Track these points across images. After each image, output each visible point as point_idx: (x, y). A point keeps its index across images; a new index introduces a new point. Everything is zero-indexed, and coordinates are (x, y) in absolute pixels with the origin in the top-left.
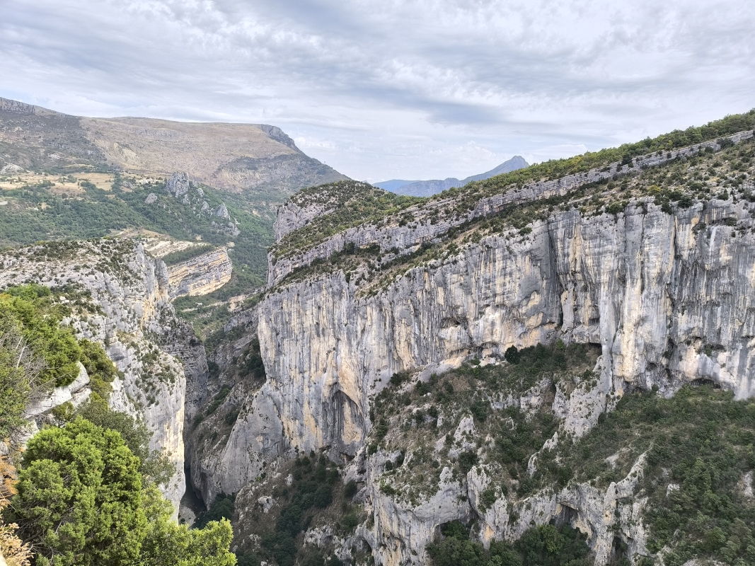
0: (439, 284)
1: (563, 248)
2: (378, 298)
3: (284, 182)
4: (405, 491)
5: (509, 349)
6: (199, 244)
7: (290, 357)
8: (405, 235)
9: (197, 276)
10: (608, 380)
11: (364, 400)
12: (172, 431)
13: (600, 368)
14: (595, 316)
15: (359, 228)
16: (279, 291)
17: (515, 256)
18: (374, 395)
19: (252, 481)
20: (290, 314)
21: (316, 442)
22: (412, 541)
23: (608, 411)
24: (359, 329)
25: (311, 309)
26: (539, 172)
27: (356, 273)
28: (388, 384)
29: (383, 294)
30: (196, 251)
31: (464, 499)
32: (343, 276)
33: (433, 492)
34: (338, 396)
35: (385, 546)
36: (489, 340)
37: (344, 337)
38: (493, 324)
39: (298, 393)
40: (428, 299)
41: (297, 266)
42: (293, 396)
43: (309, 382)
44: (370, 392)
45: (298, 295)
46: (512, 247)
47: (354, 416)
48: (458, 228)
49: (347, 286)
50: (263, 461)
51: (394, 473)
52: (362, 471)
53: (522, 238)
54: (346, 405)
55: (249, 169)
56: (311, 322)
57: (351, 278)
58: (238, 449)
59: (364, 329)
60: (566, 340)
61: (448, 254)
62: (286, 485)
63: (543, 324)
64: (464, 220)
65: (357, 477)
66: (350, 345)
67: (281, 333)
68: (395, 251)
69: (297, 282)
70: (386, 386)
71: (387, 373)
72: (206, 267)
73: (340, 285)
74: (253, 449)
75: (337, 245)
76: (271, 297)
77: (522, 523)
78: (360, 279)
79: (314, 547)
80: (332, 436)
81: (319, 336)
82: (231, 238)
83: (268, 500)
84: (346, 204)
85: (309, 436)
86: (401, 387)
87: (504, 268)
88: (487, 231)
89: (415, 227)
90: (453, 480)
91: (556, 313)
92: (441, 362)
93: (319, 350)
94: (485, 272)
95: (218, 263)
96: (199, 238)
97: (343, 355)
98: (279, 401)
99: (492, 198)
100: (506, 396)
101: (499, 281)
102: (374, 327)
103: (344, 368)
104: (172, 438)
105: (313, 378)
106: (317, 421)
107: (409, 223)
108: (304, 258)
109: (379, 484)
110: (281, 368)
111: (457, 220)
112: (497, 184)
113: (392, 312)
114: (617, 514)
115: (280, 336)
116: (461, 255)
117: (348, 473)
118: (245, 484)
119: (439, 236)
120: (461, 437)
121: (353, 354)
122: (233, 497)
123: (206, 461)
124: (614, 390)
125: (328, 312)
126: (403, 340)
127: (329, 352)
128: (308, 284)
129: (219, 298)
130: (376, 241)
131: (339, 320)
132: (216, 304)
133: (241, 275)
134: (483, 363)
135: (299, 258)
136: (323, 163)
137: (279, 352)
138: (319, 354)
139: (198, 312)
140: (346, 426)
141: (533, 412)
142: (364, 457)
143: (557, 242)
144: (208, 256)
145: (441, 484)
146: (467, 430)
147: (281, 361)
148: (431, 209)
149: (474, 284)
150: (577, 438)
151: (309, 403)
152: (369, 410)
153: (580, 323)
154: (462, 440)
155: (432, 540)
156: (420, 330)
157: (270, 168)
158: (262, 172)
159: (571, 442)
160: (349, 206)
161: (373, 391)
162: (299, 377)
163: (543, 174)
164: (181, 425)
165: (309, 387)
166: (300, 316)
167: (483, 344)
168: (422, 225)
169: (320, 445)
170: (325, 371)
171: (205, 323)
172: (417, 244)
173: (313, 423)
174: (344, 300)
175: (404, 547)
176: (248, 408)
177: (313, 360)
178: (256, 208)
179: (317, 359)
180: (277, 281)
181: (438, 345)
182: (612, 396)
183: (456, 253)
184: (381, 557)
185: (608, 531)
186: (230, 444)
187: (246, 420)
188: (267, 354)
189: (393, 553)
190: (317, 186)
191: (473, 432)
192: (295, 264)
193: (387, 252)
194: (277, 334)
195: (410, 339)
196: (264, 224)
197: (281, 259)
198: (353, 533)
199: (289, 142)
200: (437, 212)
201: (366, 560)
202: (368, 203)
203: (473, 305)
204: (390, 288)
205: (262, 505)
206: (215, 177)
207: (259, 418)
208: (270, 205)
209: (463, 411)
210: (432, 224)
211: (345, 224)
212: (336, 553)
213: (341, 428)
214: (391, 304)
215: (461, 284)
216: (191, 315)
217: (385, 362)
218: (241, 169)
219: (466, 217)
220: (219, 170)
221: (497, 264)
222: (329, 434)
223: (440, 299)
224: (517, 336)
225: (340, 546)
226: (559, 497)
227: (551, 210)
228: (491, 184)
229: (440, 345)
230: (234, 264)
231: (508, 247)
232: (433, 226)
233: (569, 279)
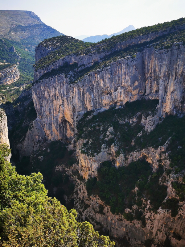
0: (101, 79)
1: (147, 64)
2: (78, 84)
3: (37, 36)
4: (90, 152)
5: (126, 102)
6: (5, 63)
7: (46, 108)
8: (88, 59)
9: (6, 77)
10: (160, 112)
11: (74, 122)
12: (4, 135)
13: (158, 108)
14: (158, 89)
15: (69, 56)
16: (40, 82)
17: (130, 67)
18: (78, 120)
19: (35, 151)
20: (44, 92)
21: (58, 138)
22: (92, 168)
23: (160, 123)
24: (71, 97)
25: (52, 90)
26: (140, 32)
27: (69, 74)
28: (82, 116)
29: (80, 83)
30: (4, 66)
31: (110, 154)
32: (64, 76)
33: (99, 152)
34: (65, 121)
35: (83, 170)
36: (119, 99)
37: (65, 100)
38: (121, 93)
39: (50, 121)
40: (97, 84)
41: (45, 72)
42: (48, 122)
43: (53, 116)
44: (76, 119)
45: (47, 84)
46: (129, 64)
47: (70, 128)
48: (108, 56)
49: (66, 80)
50: (39, 144)
51: (86, 147)
52: (74, 147)
53: (132, 59)
54: (68, 124)
55: (22, 31)
56: (52, 94)
57: (67, 77)
58: (29, 141)
59: (73, 96)
60: (146, 98)
61: (105, 67)
62: (48, 152)
63: (139, 93)
64: (111, 52)
65: (72, 149)
66: (68, 103)
67: (41, 98)
68: (84, 65)
69: (46, 79)
70: (82, 117)
71: (82, 112)
72: (9, 73)
73: (63, 79)
74: (35, 141)
75: (61, 64)
76: (36, 85)
77: (129, 161)
78: (70, 77)
79: (58, 172)
80: (63, 135)
81: (56, 99)
82: (18, 61)
83: (41, 157)
84: (63, 46)
85: (55, 135)
86: (87, 118)
87: (125, 72)
88: (119, 57)
89: (91, 55)
90: (106, 148)
91: (143, 89)
92: (102, 108)
93: (56, 105)
94: (118, 73)
95: (14, 71)
96: (5, 61)
97: (65, 106)
98: (43, 124)
99: (121, 43)
100: (125, 119)
101: (123, 77)
102: (77, 96)
103: (66, 111)
104: (4, 138)
105: (55, 115)
106: (57, 130)
107: (89, 54)
108: (48, 69)
109: (81, 150)
110: (43, 112)
111: (108, 52)
112: (123, 37)
113: (83, 90)
114: (160, 156)
115: (41, 100)
116: (109, 67)
117: (69, 147)
118: (33, 152)
119: (101, 59)
120: (109, 134)
121: (69, 106)
122: (29, 157)
123: (18, 145)
124: (162, 116)
125: (59, 90)
126: (88, 100)
127: (60, 105)
128: (50, 80)
129: (15, 86)
130: (76, 61)
131: (63, 93)
132: (15, 88)
133: (24, 76)
134: (117, 108)
135: (46, 69)
136: (53, 28)
137: (41, 106)
138: (56, 106)
139: (8, 91)
140: (68, 131)
141: (134, 124)
142: (75, 142)
143: (145, 61)
144: (9, 68)
145: (102, 150)
146: (111, 131)
147: (42, 109)
148: (97, 48)
149: (114, 78)
150: (149, 132)
151: (54, 124)
152: (76, 126)
153: (152, 92)
154: (109, 135)
155: (99, 167)
156: (94, 96)
157: (31, 30)
158: (28, 32)
159: (147, 134)
160: (64, 47)
161: (77, 119)
162: (49, 115)
163: (141, 33)
164: (7, 134)
165: (54, 118)
166: (48, 92)
167: (117, 101)
168: (94, 55)
169: (59, 139)
170: (59, 112)
171: (11, 95)
172: (92, 62)
173: (56, 131)
174: (65, 85)
175: (89, 170)
176: (31, 126)
177: (55, 109)
178: (27, 48)
179: (56, 108)
180: (38, 78)
181: (101, 102)
182: (161, 118)
183: (108, 66)
184: (82, 174)
185: (157, 162)
186: (26, 139)
187: (31, 131)
188: (37, 106)
189: (86, 172)
190: (51, 38)
191: (113, 132)
192: (45, 71)
193: (81, 66)
194: (40, 99)
195: (90, 100)
196: (30, 54)
197: (39, 69)
198: (72, 167)
199: (38, 19)
200: (100, 49)
201: (77, 175)
202: (73, 45)
203: (114, 86)
204: (82, 80)
205: (40, 159)
206: (9, 35)
207: (36, 130)
208: (32, 46)
209: (110, 125)
210: (98, 54)
211: (63, 54)
212: (67, 173)
213: (66, 132)
214: (83, 86)
215: (109, 78)
216: (5, 92)
217: (81, 109)
218: (19, 31)
219: (111, 51)
220: (10, 31)
221: (123, 70)
222: (62, 134)
223: (102, 85)
224: (129, 97)
225: (68, 171)
226: (142, 152)
227: (144, 48)
228: (121, 37)
229: (102, 102)
230: (20, 71)
231: (127, 64)
232: (98, 55)
233: (149, 75)
